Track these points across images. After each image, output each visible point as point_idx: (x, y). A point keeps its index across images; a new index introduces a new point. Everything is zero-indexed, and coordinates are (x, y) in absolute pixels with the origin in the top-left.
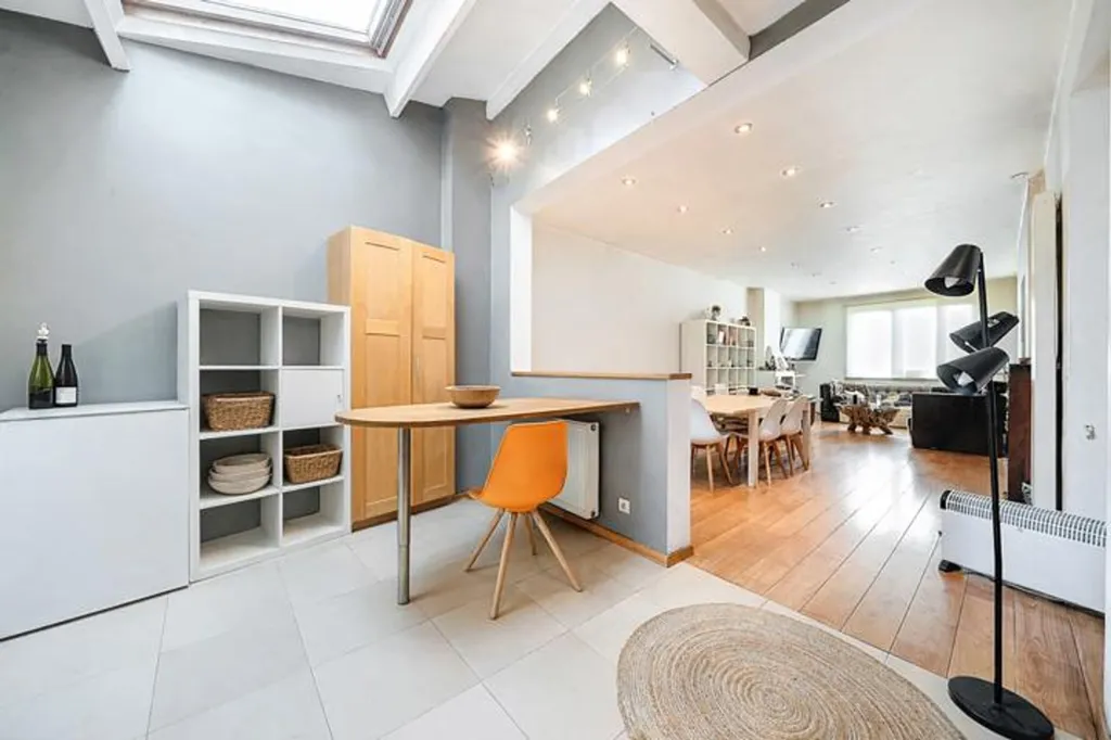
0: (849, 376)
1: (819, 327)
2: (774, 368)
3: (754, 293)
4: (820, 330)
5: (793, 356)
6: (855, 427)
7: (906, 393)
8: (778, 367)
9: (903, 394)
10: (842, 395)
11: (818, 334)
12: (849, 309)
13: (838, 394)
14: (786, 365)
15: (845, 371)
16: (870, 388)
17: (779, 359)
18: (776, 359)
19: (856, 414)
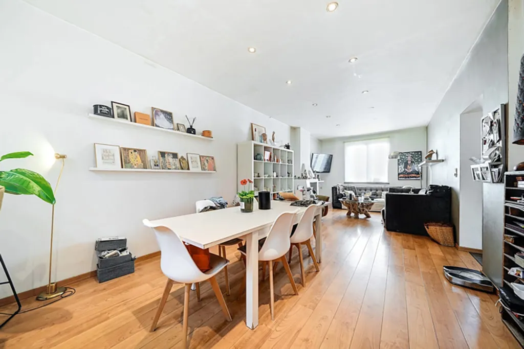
0: (346, 181)
1: (331, 154)
2: (306, 178)
3: (294, 130)
4: (332, 156)
5: (318, 171)
6: (350, 214)
7: (375, 191)
8: (309, 177)
9: (373, 191)
10: (342, 193)
11: (331, 157)
12: (346, 144)
13: (341, 192)
14: (314, 176)
15: (344, 179)
16: (357, 188)
17: (309, 171)
18: (307, 172)
19: (351, 206)
